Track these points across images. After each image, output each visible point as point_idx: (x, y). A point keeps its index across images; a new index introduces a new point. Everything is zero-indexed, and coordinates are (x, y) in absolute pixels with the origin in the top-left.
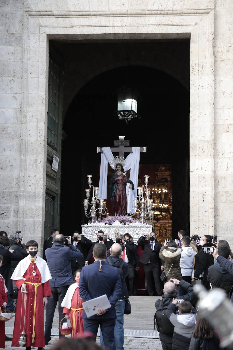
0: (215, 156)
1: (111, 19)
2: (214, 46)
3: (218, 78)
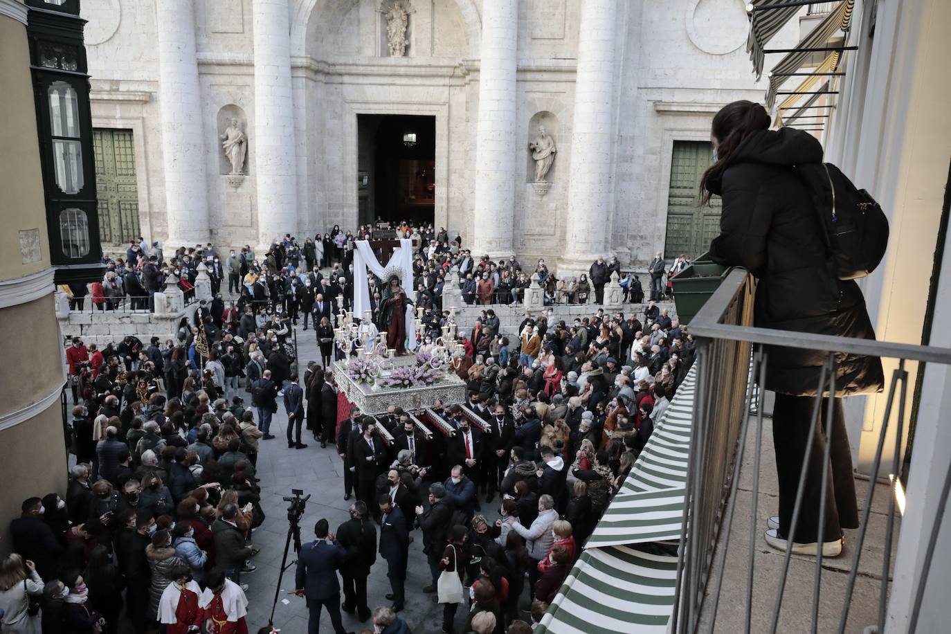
0: (448, 186)
1: (391, 105)
2: (449, 124)
3: (451, 142)
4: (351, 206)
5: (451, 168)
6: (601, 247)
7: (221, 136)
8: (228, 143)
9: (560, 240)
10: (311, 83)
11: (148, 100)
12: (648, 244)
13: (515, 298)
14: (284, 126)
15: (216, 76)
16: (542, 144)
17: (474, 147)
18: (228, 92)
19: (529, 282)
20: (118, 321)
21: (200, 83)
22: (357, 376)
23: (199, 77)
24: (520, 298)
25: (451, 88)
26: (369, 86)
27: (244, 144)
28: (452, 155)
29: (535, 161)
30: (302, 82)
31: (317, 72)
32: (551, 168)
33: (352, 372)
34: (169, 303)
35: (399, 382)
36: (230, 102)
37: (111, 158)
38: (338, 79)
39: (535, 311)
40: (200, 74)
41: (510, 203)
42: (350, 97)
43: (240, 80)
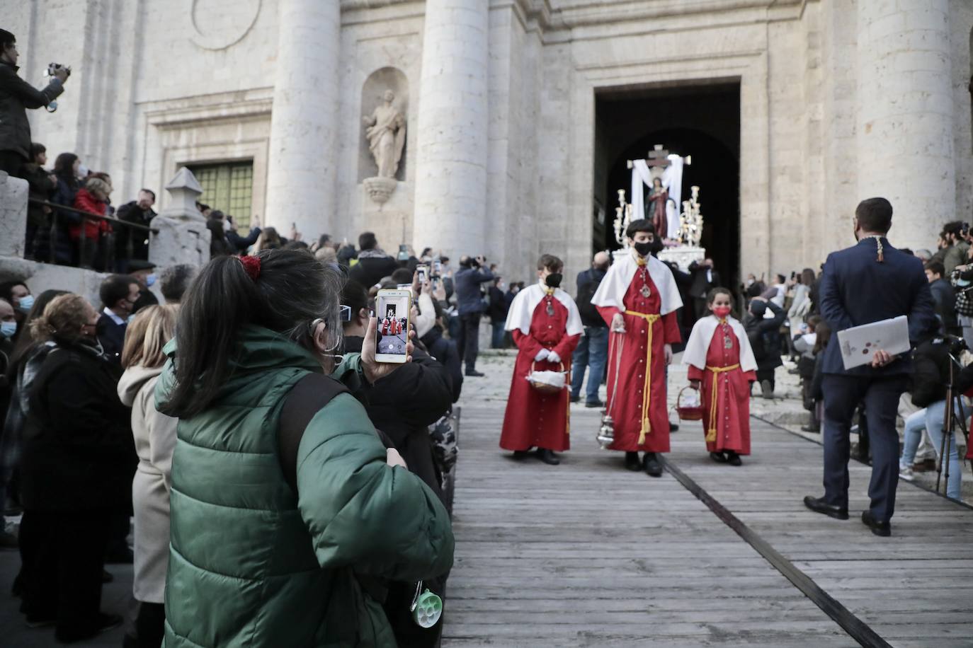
1: (659, 66)
3: (773, 120)
4: (580, 246)
5: (775, 165)
7: (366, 118)
8: (375, 131)
14: (471, 76)
15: (366, 27)
18: (384, 48)
21: (341, 40)
23: (341, 31)
25: (771, 25)
26: (619, 39)
27: (401, 133)
28: (777, 143)
30: (506, 15)
36: (385, 64)
38: (564, 35)
40: (344, 25)
42: (582, 61)
43: (403, 27)
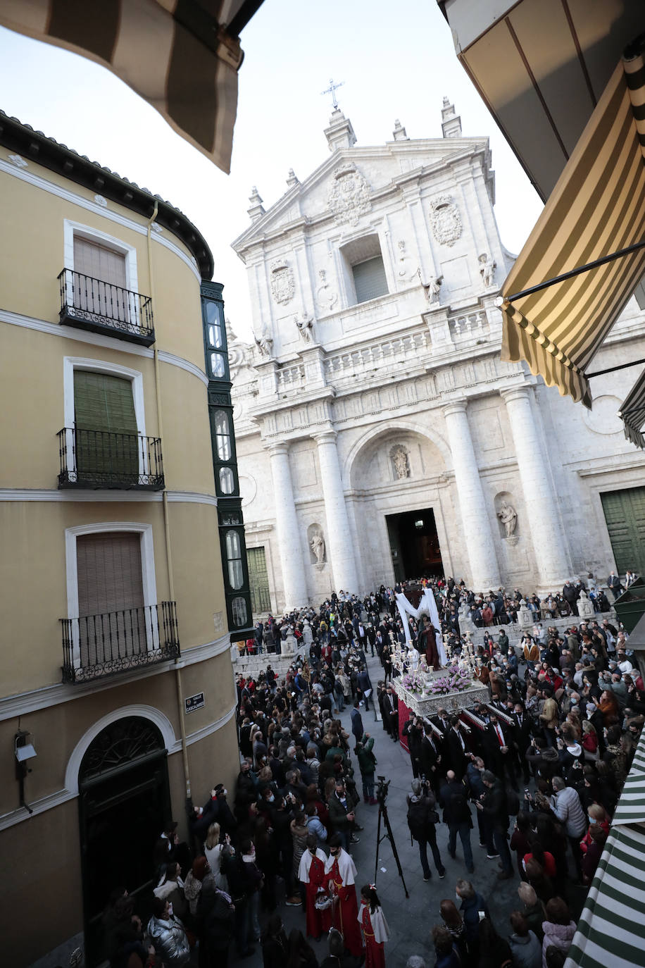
0: (449, 549)
1: (405, 506)
2: (442, 511)
3: (445, 522)
4: (390, 571)
5: (449, 537)
6: (567, 574)
7: (310, 542)
8: (314, 545)
9: (535, 574)
10: (356, 503)
11: (271, 529)
12: (602, 567)
13: (511, 619)
15: (305, 510)
16: (506, 512)
17: (461, 522)
18: (312, 517)
19: (519, 606)
20: (262, 661)
21: (297, 516)
22: (410, 688)
23: (296, 512)
24: (515, 618)
25: (440, 490)
26: (390, 498)
27: (323, 545)
28: (448, 529)
29: (504, 524)
30: (351, 504)
31: (359, 496)
32: (516, 526)
33: (406, 685)
34: (289, 647)
35: (439, 690)
36: (314, 522)
37: (254, 564)
38: (371, 498)
39: (528, 627)
40: (297, 510)
41: (493, 554)
42: (379, 507)
43: (318, 510)
